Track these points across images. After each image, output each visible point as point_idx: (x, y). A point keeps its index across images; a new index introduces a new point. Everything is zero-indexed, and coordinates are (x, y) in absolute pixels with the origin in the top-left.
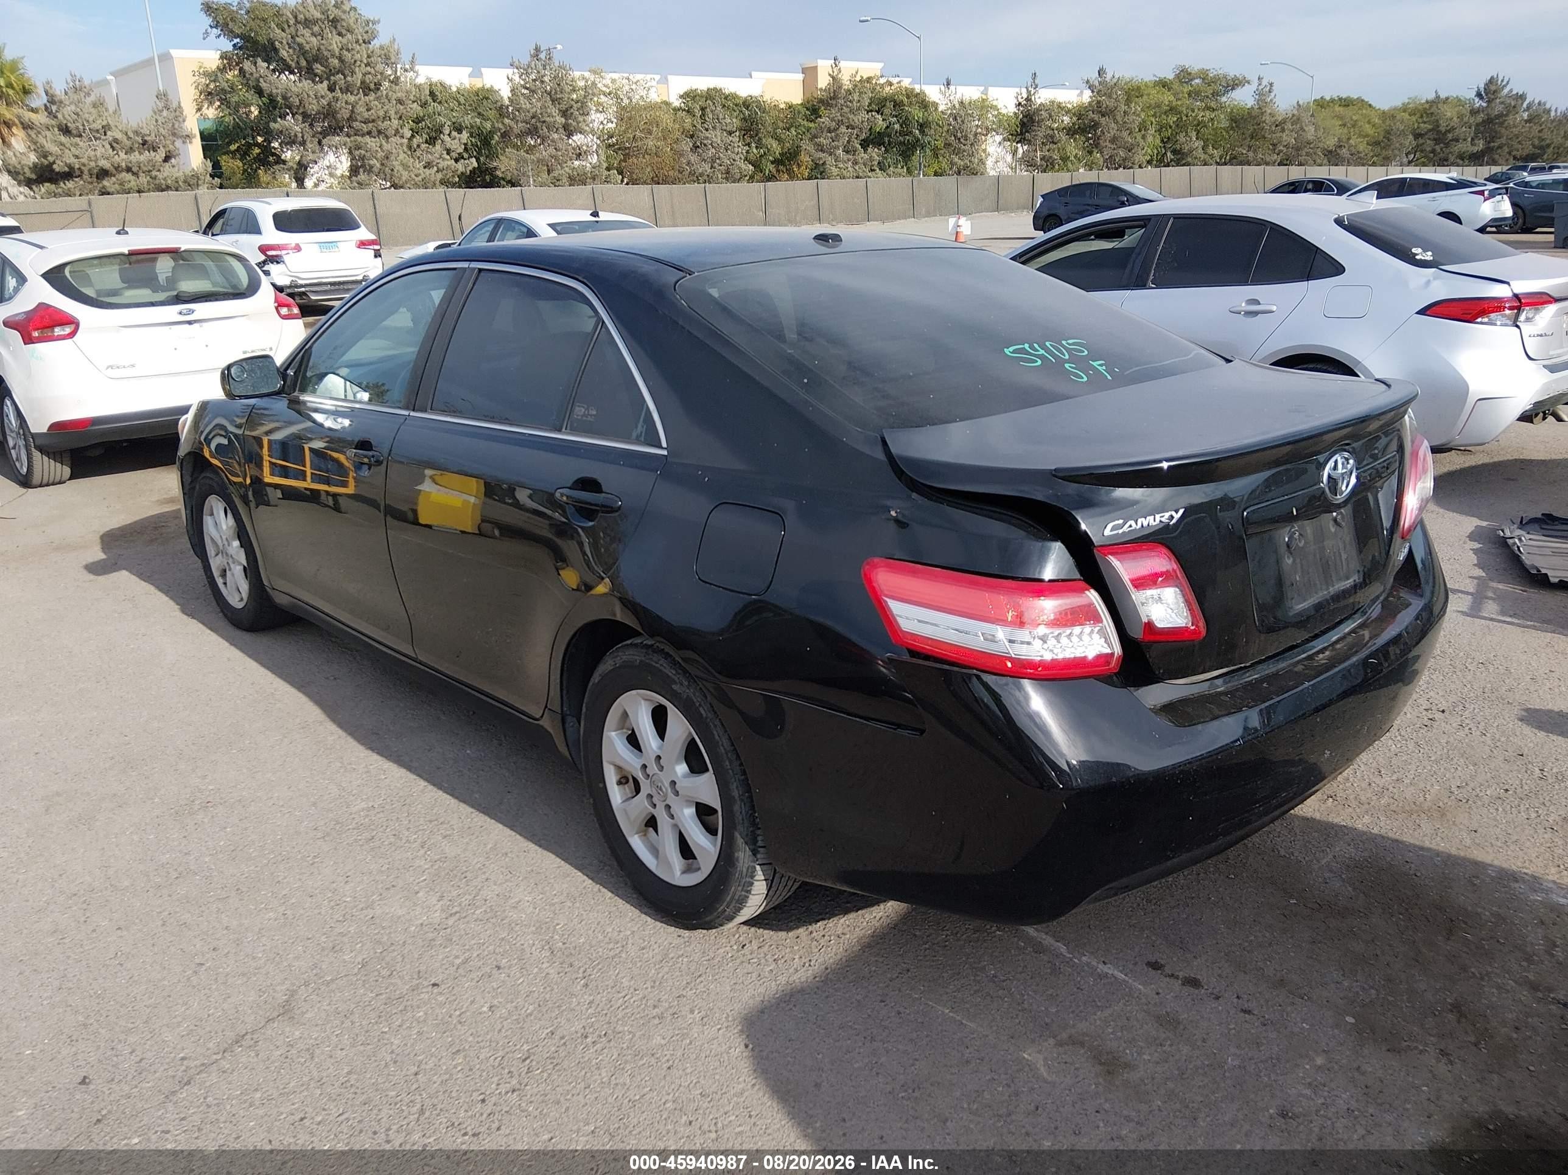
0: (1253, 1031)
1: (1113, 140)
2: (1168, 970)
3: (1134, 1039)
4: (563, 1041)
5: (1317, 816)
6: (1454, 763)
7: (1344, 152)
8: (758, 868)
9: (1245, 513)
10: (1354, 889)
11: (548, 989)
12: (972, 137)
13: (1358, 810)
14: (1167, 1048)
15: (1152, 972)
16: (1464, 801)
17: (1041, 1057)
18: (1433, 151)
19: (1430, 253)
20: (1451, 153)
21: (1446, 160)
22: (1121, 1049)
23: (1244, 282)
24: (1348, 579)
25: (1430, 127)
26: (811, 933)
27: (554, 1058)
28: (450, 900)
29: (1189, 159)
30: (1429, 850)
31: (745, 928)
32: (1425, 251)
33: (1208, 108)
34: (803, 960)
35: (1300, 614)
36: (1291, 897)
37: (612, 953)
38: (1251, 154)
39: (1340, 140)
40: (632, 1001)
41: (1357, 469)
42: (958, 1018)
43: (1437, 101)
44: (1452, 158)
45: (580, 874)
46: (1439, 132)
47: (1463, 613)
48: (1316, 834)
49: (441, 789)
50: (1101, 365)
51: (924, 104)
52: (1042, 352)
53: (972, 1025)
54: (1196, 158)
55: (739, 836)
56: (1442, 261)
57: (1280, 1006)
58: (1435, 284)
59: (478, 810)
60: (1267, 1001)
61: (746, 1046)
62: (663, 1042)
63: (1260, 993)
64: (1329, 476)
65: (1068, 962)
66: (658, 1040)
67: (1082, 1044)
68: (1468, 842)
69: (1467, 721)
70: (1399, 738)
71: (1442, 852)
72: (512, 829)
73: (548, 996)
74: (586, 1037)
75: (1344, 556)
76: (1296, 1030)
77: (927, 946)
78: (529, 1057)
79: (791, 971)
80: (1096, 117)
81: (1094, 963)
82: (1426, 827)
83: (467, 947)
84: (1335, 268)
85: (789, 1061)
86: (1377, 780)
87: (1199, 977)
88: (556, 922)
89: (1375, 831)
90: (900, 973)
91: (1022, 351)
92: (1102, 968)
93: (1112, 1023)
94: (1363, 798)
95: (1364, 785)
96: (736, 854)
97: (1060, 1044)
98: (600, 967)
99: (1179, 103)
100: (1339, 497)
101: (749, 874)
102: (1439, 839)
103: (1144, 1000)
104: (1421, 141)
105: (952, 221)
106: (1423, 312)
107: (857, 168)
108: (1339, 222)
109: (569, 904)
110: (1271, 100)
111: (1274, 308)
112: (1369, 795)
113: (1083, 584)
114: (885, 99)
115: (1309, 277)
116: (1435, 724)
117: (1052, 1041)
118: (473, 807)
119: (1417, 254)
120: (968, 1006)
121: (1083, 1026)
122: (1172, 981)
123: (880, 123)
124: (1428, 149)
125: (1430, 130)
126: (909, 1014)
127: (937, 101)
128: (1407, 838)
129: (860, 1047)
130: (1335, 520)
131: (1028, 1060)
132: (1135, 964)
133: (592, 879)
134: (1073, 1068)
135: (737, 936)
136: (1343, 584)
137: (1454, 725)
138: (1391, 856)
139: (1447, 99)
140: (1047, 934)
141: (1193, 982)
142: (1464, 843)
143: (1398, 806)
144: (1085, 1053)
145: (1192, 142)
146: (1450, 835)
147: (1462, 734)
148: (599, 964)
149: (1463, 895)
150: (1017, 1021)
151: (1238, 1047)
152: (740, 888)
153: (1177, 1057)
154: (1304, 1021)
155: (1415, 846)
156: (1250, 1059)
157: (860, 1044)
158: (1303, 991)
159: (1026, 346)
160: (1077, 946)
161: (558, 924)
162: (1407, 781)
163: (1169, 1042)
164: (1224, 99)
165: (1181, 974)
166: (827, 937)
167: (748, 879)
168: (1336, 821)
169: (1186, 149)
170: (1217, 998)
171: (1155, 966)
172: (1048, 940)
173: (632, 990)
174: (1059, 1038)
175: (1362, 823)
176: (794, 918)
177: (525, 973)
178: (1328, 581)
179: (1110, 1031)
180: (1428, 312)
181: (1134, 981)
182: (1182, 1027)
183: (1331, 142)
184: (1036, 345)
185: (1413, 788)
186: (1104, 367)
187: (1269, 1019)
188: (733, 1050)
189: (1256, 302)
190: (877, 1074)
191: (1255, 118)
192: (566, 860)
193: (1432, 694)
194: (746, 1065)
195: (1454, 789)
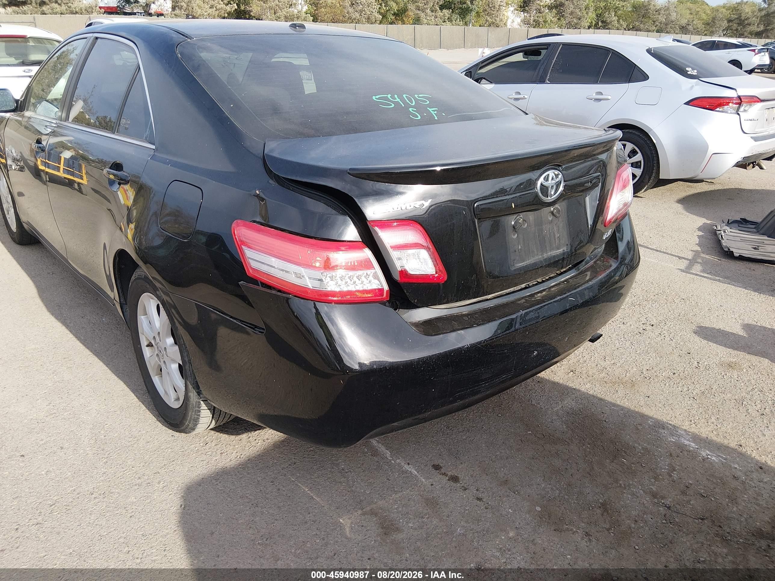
0: (479, 512)
1: (571, 13)
2: (443, 471)
3: (407, 513)
4: (78, 496)
5: (561, 382)
6: (649, 355)
7: (690, 28)
8: (202, 402)
9: (476, 205)
10: (567, 427)
11: (84, 463)
12: (498, 7)
13: (585, 380)
14: (425, 520)
15: (434, 471)
16: (648, 378)
17: (349, 521)
18: (737, 30)
19: (695, 71)
22: (398, 519)
23: (596, 82)
24: (558, 249)
25: (736, 17)
26: (249, 437)
27: (68, 506)
28: (54, 406)
29: (610, 26)
30: (618, 406)
31: (213, 432)
32: (693, 69)
34: (238, 454)
35: (520, 269)
36: (529, 430)
37: (129, 444)
38: (642, 25)
39: (689, 21)
40: (128, 473)
41: (565, 181)
42: (312, 494)
43: (741, 3)
44: (745, 34)
45: (133, 395)
46: (741, 20)
47: (682, 270)
48: (556, 393)
49: (79, 340)
50: (434, 111)
52: (398, 100)
53: (318, 499)
54: (613, 26)
55: (189, 384)
56: (701, 76)
57: (500, 497)
58: (696, 88)
59: (93, 353)
60: (493, 493)
61: (181, 506)
62: (135, 500)
63: (491, 488)
64: (541, 184)
65: (388, 463)
66: (133, 499)
67: (376, 515)
68: (642, 403)
69: (664, 332)
70: (622, 339)
71: (625, 408)
72: (107, 366)
73: (82, 467)
74: (92, 494)
75: (557, 235)
76: (504, 513)
77: (312, 449)
78: (54, 504)
79: (228, 460)
81: (403, 464)
82: (621, 393)
83: (50, 434)
84: (644, 77)
85: (202, 517)
86: (603, 363)
87: (459, 476)
88: (106, 423)
89: (591, 393)
90: (290, 465)
91: (386, 99)
92: (406, 467)
93: (399, 502)
94: (590, 373)
95: (594, 365)
96: (189, 394)
97: (364, 514)
98: (119, 452)
100: (549, 198)
101: (197, 406)
102: (626, 400)
103: (422, 489)
104: (731, 24)
106: (687, 103)
107: (437, 20)
108: (649, 51)
109: (118, 413)
111: (610, 97)
112: (594, 372)
113: (362, 245)
115: (630, 81)
116: (646, 332)
117: (360, 512)
118: (91, 351)
119: (688, 71)
120: (320, 487)
121: (381, 503)
122: (444, 477)
124: (734, 28)
125: (736, 19)
126: (284, 491)
128: (608, 398)
129: (247, 510)
130: (552, 213)
131: (341, 523)
132: (426, 465)
133: (138, 398)
134: (365, 530)
135: (206, 437)
136: (555, 252)
137: (656, 334)
138: (595, 408)
140: (383, 444)
141: (455, 479)
142: (639, 403)
143: (609, 379)
144: (376, 520)
145: (612, 17)
146: (633, 398)
147: (659, 339)
148: (120, 449)
149: (629, 435)
150: (345, 498)
151: (467, 522)
152: (193, 413)
153: (428, 526)
154: (510, 507)
155: (611, 403)
156: (471, 530)
157: (248, 508)
158: (517, 489)
159: (389, 96)
160: (397, 453)
161: (106, 424)
162: (619, 364)
163: (427, 516)
165: (449, 474)
166: (257, 441)
167: (197, 409)
168: (570, 385)
169: (609, 20)
170: (465, 489)
171: (437, 467)
172: (382, 448)
173: (131, 467)
174: (364, 510)
175: (586, 387)
176: (243, 428)
177: (75, 453)
178: (543, 249)
179: (396, 507)
180: (690, 104)
181: (421, 476)
182: (438, 507)
183: (684, 22)
184: (396, 96)
185: (621, 368)
186: (436, 112)
187: (490, 505)
188: (172, 508)
189: (601, 93)
190: (250, 528)
192: (128, 386)
193: (650, 315)
194: (176, 518)
195: (644, 371)
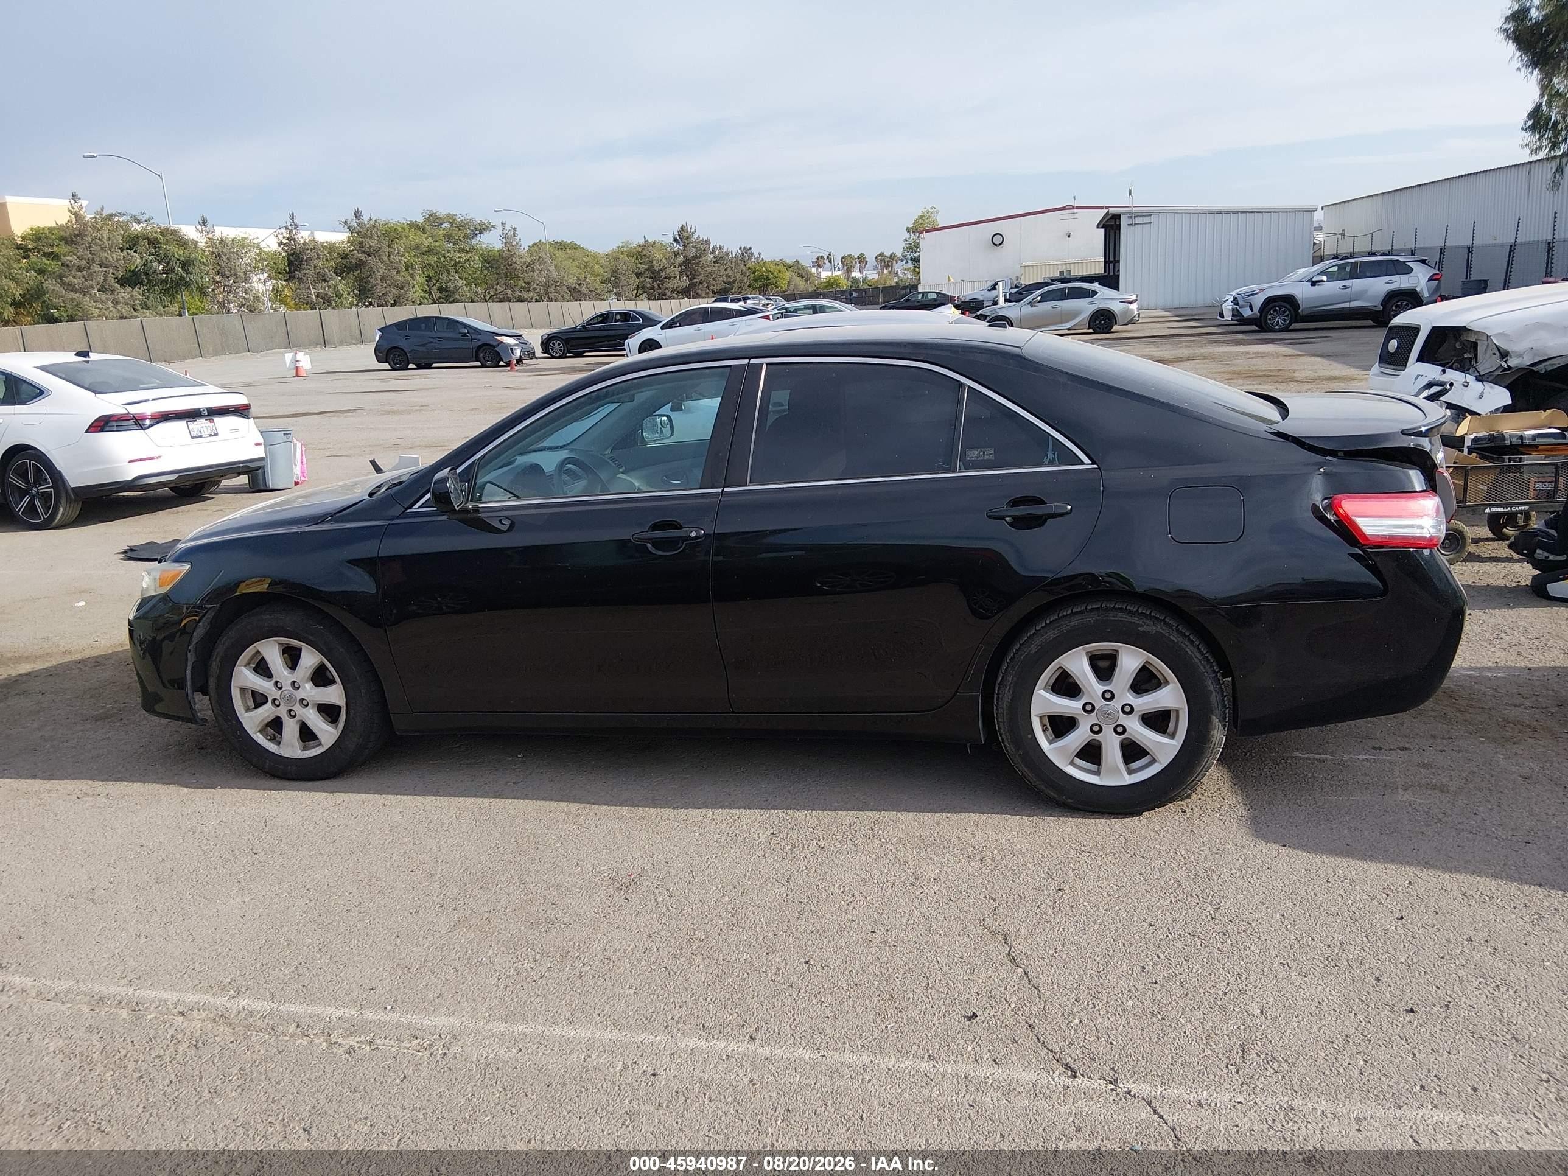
1: (383, 279)
2: (1386, 748)
3: (1426, 776)
7: (584, 289)
12: (242, 275)
18: (653, 288)
20: (666, 288)
21: (665, 295)
22: (1429, 781)
25: (646, 267)
29: (457, 296)
33: (462, 250)
38: (509, 291)
39: (578, 279)
42: (1346, 798)
43: (646, 245)
44: (668, 293)
46: (654, 272)
51: (183, 243)
53: (1357, 798)
54: (463, 295)
65: (1342, 760)
80: (362, 257)
81: (1353, 757)
87: (1401, 746)
92: (1360, 757)
93: (1406, 774)
99: (437, 244)
103: (1400, 762)
104: (642, 279)
105: (289, 356)
107: (119, 308)
110: (517, 244)
114: (137, 237)
120: (1340, 792)
121: (1399, 780)
123: (137, 261)
124: (649, 286)
125: (646, 270)
127: (195, 239)
139: (654, 243)
141: (1404, 748)
144: (1420, 788)
145: (456, 281)
150: (1371, 789)
153: (1454, 776)
164: (474, 242)
165: (1393, 748)
169: (451, 286)
170: (1424, 750)
171: (1378, 749)
172: (1315, 756)
179: (1412, 777)
181: (1382, 757)
182: (1432, 765)
183: (572, 281)
187: (1456, 750)
191: (506, 259)
